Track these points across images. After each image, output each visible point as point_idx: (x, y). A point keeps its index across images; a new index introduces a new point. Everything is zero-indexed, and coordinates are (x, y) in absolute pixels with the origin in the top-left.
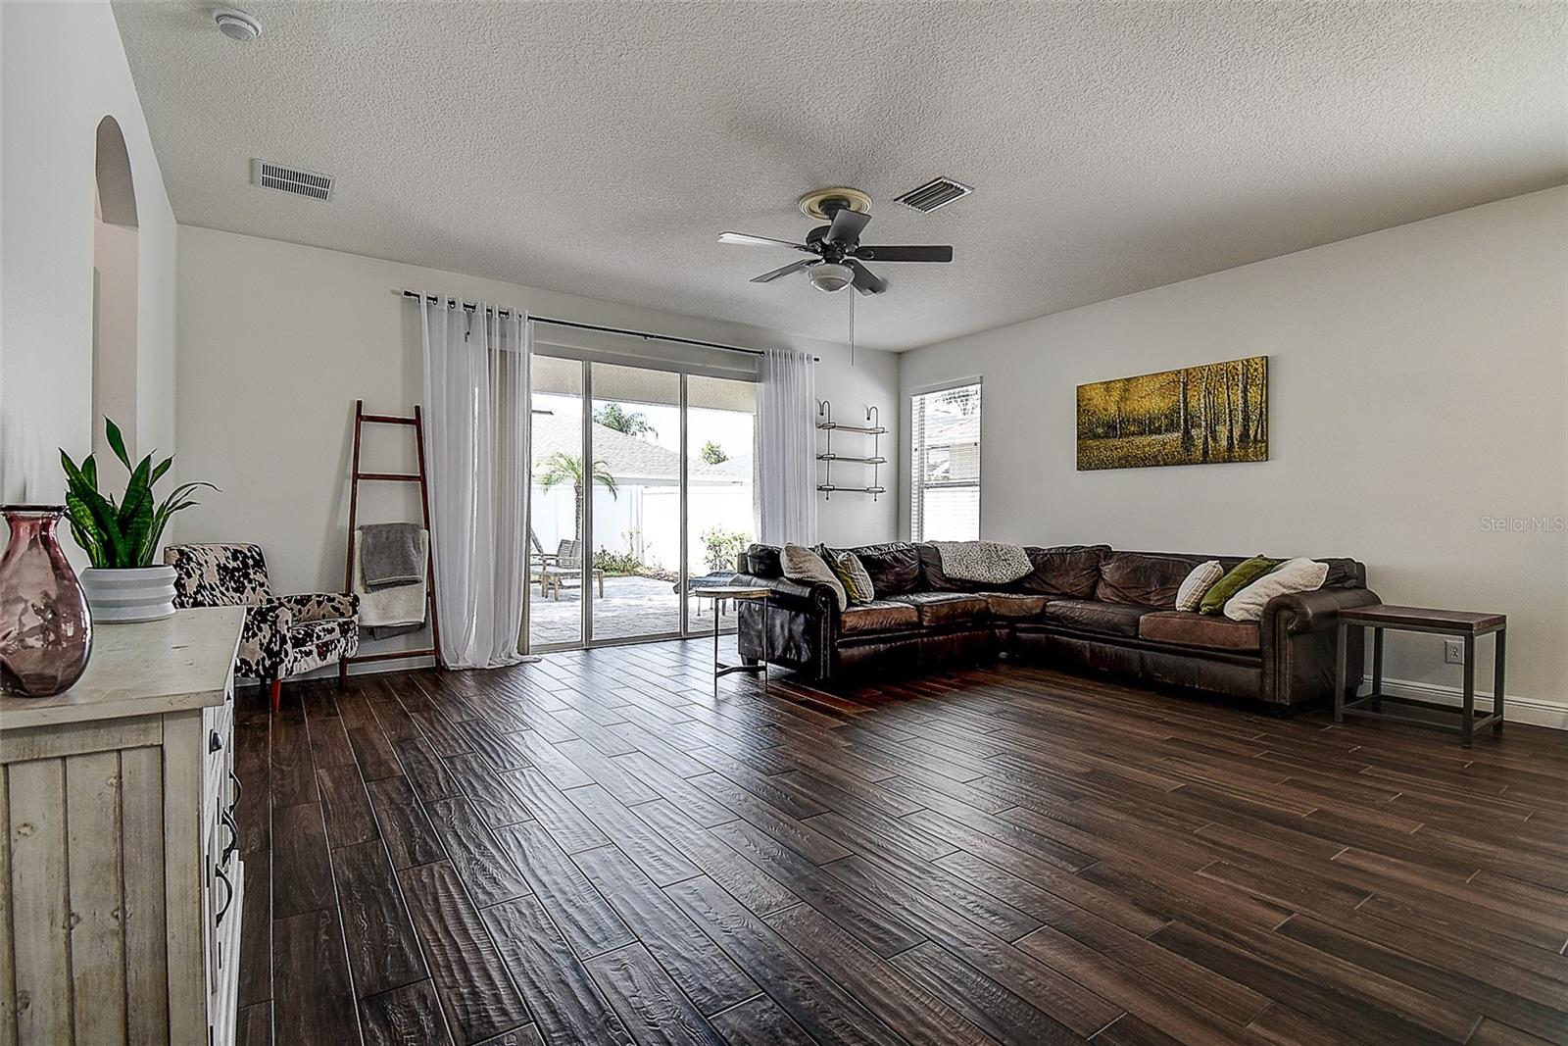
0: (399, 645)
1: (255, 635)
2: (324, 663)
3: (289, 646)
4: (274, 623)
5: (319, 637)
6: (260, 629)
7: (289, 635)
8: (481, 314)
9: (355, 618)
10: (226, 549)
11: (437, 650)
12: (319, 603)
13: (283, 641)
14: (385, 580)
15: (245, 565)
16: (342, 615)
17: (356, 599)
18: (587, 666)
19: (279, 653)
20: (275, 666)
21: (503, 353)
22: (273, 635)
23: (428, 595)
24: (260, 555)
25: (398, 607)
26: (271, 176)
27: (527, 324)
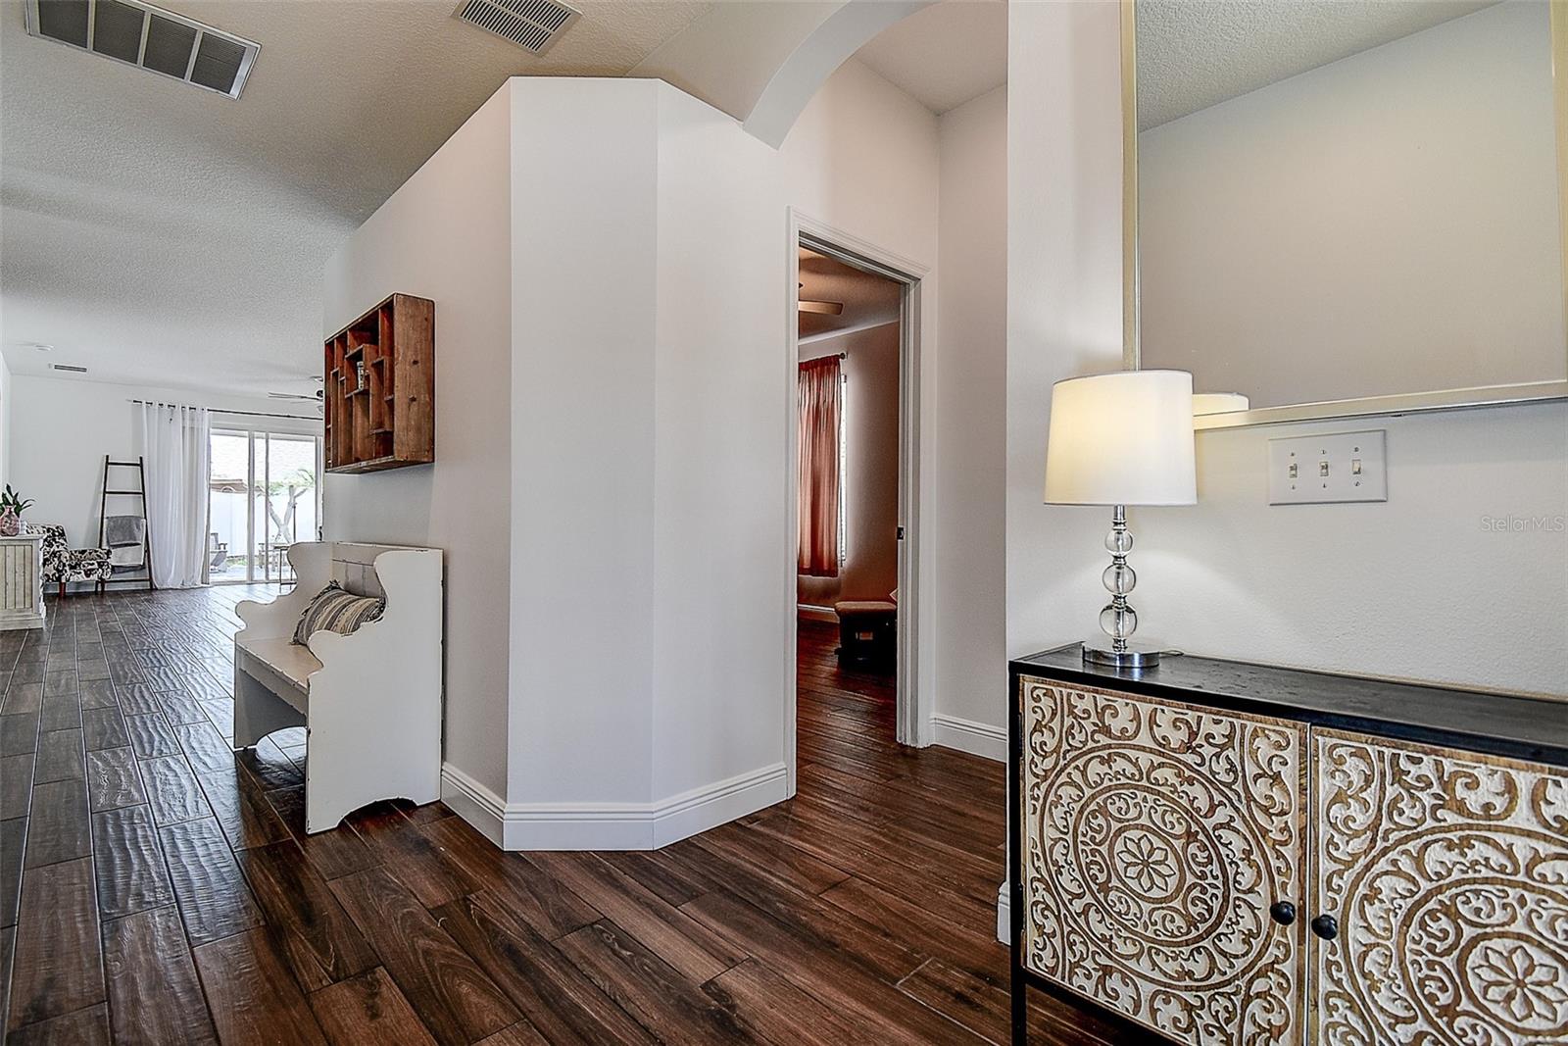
0: (131, 575)
1: (51, 563)
2: (89, 579)
3: (67, 568)
4: (59, 557)
7: (68, 563)
8: (178, 409)
9: (108, 560)
11: (151, 579)
12: (90, 553)
13: (64, 565)
14: (120, 543)
15: (54, 535)
16: (101, 558)
17: (109, 551)
19: (62, 571)
20: (60, 576)
21: (192, 428)
22: (60, 563)
23: (146, 551)
24: (63, 530)
25: (130, 557)
26: (56, 367)
27: (207, 413)
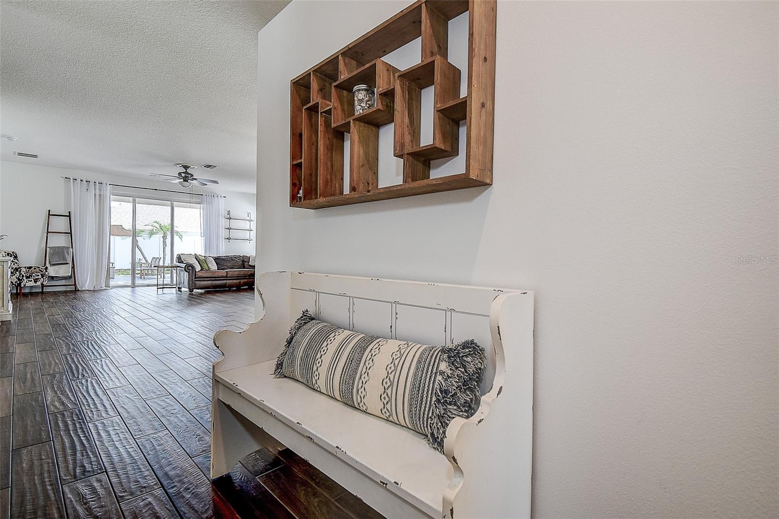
0: (63, 282)
1: (14, 275)
2: (36, 284)
3: (24, 278)
4: (20, 271)
5: (34, 277)
6: (16, 273)
7: (25, 275)
8: (92, 184)
9: (47, 273)
10: (5, 252)
11: (75, 284)
12: (35, 269)
14: (57, 263)
15: (11, 257)
16: (42, 272)
17: (47, 268)
18: (133, 292)
19: (21, 280)
20: (20, 283)
21: (100, 195)
22: (20, 275)
23: (72, 268)
24: (16, 254)
25: (63, 271)
26: (20, 154)
27: (109, 186)
